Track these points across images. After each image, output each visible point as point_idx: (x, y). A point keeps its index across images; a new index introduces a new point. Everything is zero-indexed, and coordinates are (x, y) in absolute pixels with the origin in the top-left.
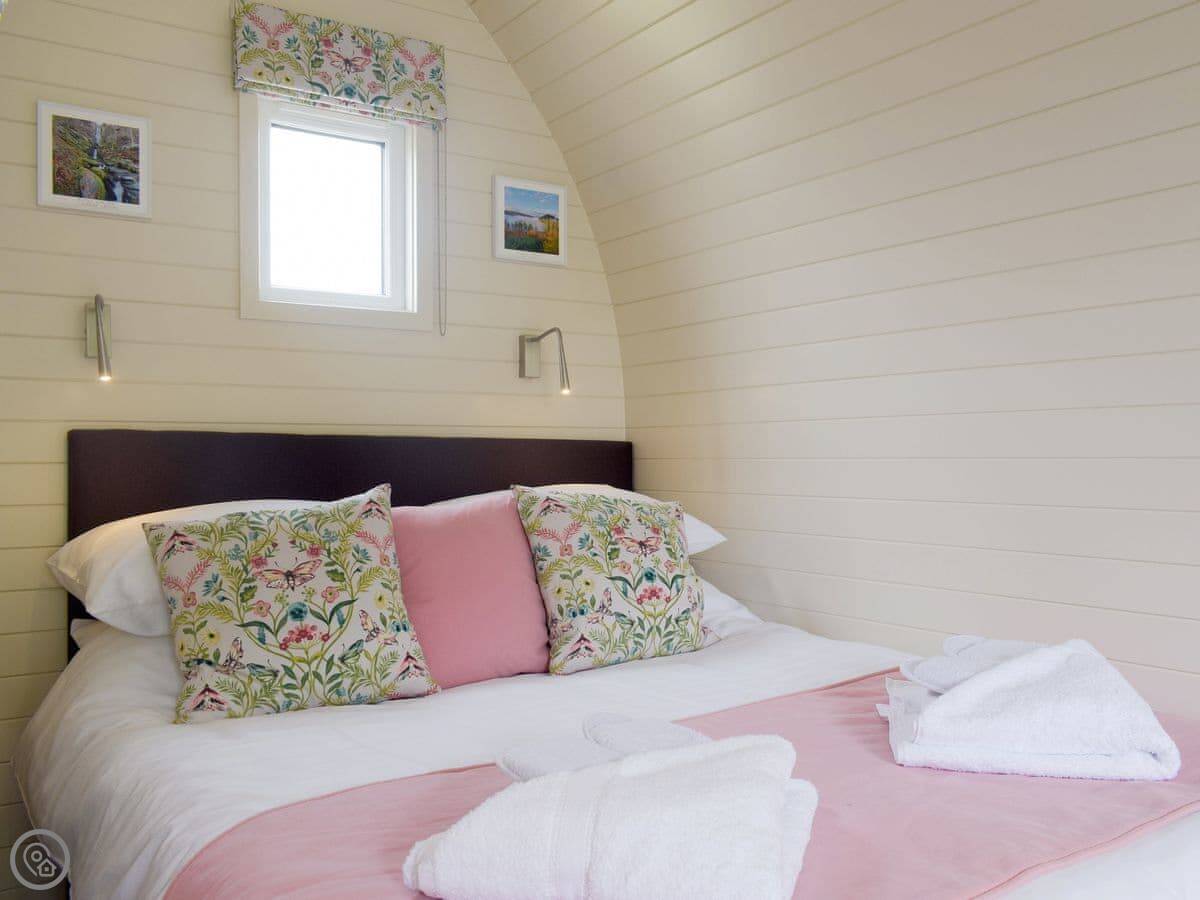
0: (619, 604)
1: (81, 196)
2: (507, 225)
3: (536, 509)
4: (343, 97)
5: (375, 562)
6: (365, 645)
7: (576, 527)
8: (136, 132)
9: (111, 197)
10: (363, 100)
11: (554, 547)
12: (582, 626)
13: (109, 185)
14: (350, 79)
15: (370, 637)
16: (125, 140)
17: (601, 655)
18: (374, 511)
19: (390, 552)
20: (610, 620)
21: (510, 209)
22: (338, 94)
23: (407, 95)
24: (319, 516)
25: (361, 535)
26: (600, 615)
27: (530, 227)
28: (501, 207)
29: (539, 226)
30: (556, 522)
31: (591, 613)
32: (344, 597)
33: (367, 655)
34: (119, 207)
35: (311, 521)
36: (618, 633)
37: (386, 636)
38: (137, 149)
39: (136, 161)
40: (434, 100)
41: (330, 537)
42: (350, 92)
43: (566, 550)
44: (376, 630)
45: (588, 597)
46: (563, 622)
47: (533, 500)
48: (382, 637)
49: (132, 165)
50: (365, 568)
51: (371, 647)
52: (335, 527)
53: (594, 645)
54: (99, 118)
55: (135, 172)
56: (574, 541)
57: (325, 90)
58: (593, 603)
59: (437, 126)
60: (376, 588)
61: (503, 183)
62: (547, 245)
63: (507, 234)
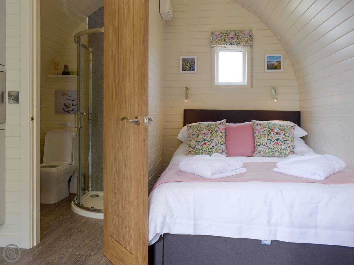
0: (269, 145)
1: (186, 70)
2: (268, 64)
3: (255, 125)
4: (230, 45)
5: (219, 132)
6: (215, 147)
7: (262, 129)
8: (195, 58)
9: (191, 70)
10: (234, 45)
11: (257, 132)
12: (259, 148)
13: (190, 68)
14: (232, 41)
15: (216, 145)
16: (193, 60)
17: (264, 155)
18: (221, 124)
19: (223, 131)
20: (266, 148)
21: (268, 61)
22: (229, 45)
23: (244, 42)
24: (211, 124)
25: (218, 128)
26: (264, 146)
27: (274, 64)
28: (266, 61)
29: (276, 64)
30: (258, 128)
31: (262, 146)
32: (213, 138)
33: (215, 148)
34: (192, 71)
35: (210, 125)
36: (267, 150)
37: (219, 145)
38: (195, 61)
39: (195, 63)
40: (249, 42)
41: (212, 128)
42: (231, 44)
43: (259, 133)
44: (217, 144)
45: (262, 143)
46: (257, 147)
47: (255, 123)
48: (218, 146)
49: (194, 64)
50: (217, 134)
51: (216, 147)
52: (213, 126)
53: (261, 152)
54: (189, 57)
55: (194, 65)
56: (261, 131)
57: (226, 44)
58: (263, 144)
59: (251, 47)
60: (218, 137)
61: (266, 56)
62: (278, 68)
63: (268, 66)
